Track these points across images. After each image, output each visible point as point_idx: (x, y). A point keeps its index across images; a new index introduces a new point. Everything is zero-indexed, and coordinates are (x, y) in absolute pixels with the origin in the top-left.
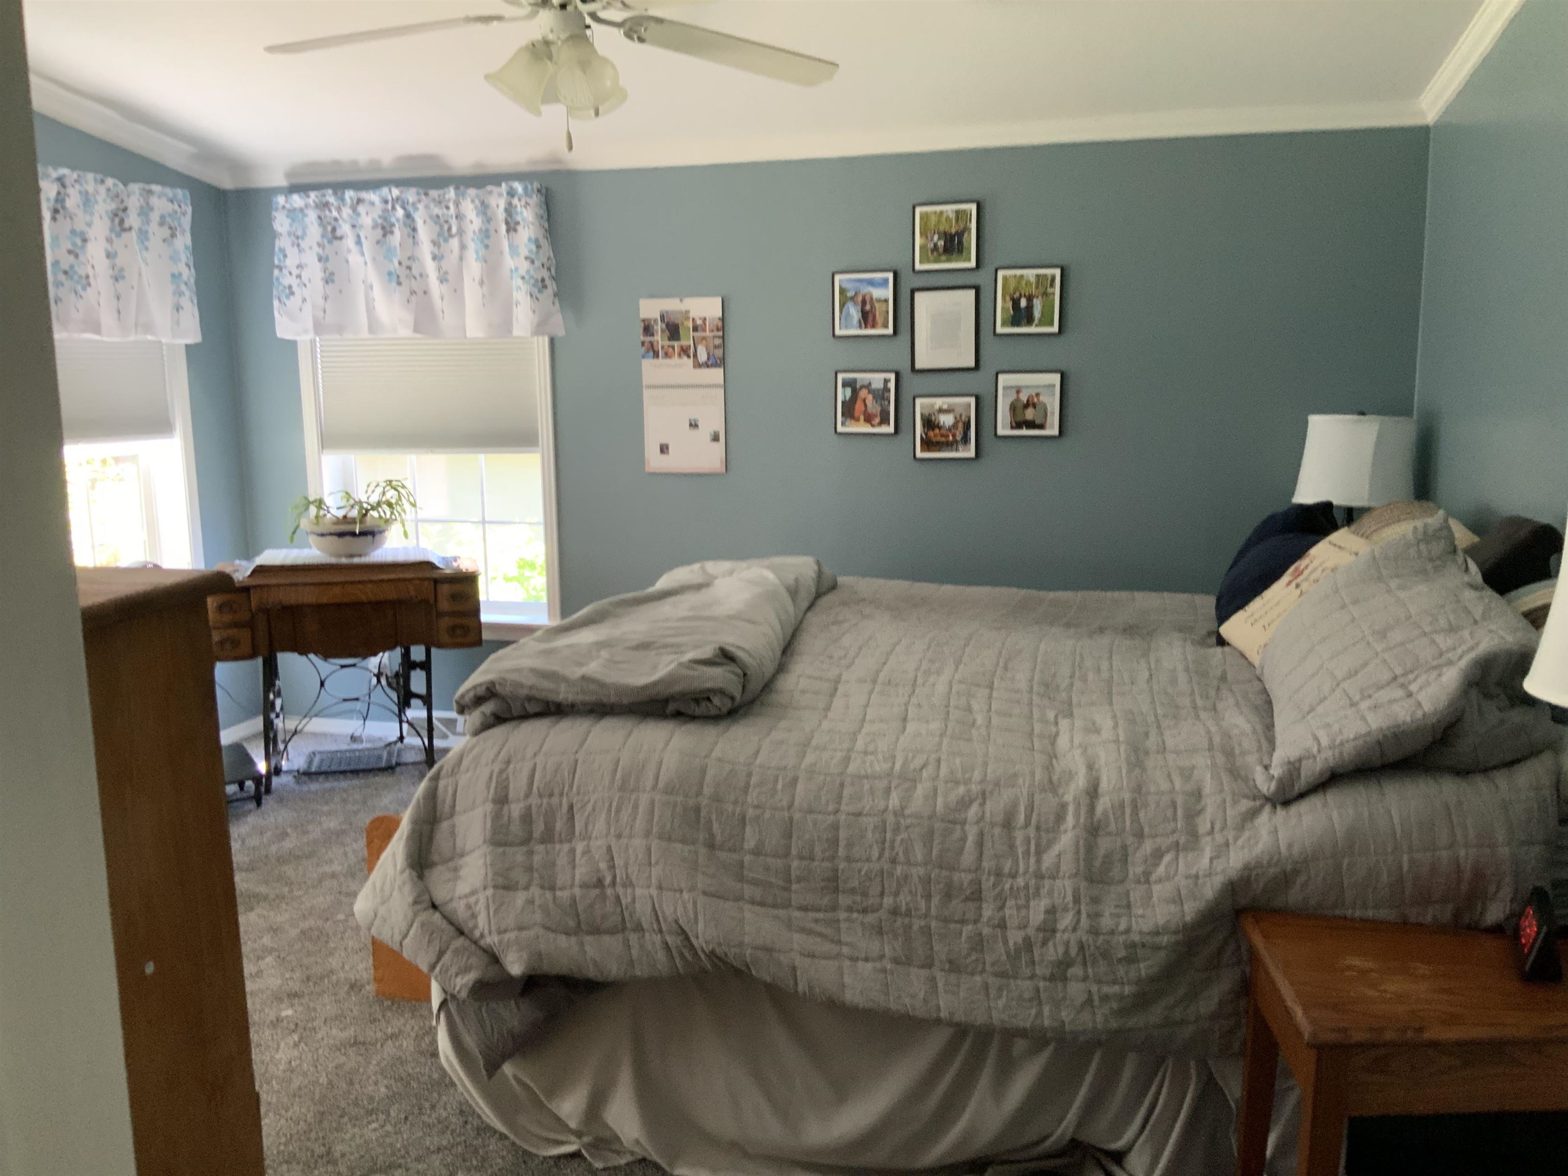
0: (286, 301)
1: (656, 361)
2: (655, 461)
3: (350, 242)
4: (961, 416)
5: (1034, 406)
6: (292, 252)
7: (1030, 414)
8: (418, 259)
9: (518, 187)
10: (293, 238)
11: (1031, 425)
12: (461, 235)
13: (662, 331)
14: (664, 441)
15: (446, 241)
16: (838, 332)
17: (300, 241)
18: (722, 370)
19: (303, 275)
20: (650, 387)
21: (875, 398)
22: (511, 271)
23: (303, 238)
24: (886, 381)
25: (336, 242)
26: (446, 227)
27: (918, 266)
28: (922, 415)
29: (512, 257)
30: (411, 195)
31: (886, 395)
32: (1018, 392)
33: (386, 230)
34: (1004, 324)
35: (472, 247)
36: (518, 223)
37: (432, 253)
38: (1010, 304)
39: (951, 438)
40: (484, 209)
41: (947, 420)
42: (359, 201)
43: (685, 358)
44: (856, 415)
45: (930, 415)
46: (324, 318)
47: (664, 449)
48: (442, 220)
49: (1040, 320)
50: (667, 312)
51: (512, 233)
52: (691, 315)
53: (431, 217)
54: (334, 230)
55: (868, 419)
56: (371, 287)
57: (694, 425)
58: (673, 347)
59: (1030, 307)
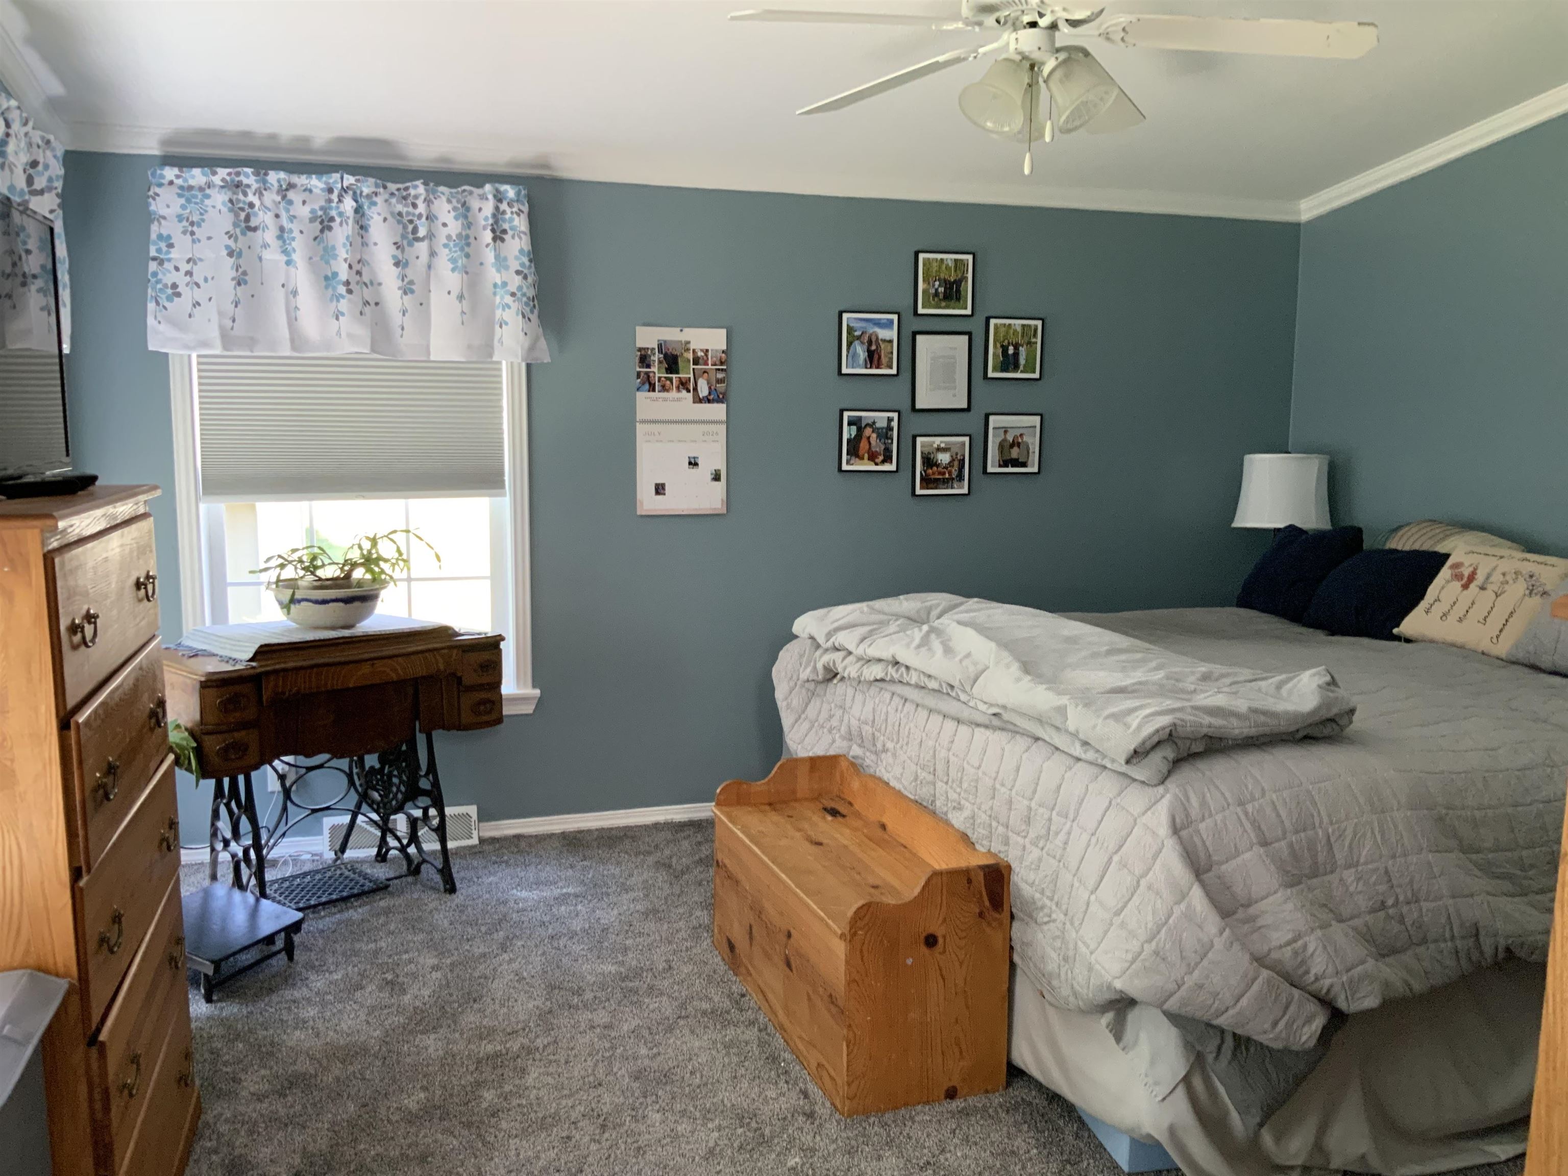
0: (167, 304)
1: (652, 394)
2: (648, 503)
3: (270, 236)
4: (957, 454)
5: (1019, 445)
6: (182, 243)
7: (1015, 453)
8: (368, 264)
9: (510, 191)
10: (185, 223)
11: (1016, 463)
12: (431, 240)
13: (660, 362)
14: (660, 481)
15: (410, 245)
16: (845, 370)
17: (195, 229)
18: (724, 406)
19: (196, 270)
20: (643, 422)
21: (879, 437)
22: (495, 285)
23: (199, 226)
24: (890, 420)
25: (249, 234)
26: (410, 227)
27: (921, 311)
28: (922, 453)
29: (498, 271)
30: (367, 186)
31: (890, 433)
32: (1006, 432)
33: (325, 223)
34: (994, 370)
35: (444, 254)
36: (504, 232)
37: (394, 257)
38: (1000, 351)
39: (947, 476)
40: (464, 212)
41: (944, 458)
42: (291, 186)
43: (684, 392)
44: (861, 453)
45: (929, 453)
46: (232, 328)
47: (660, 489)
48: (405, 220)
49: (1025, 366)
50: (665, 341)
51: (498, 242)
52: (692, 346)
53: (392, 214)
54: (248, 219)
55: (872, 458)
56: (295, 293)
57: (693, 464)
58: (671, 380)
59: (1016, 354)
